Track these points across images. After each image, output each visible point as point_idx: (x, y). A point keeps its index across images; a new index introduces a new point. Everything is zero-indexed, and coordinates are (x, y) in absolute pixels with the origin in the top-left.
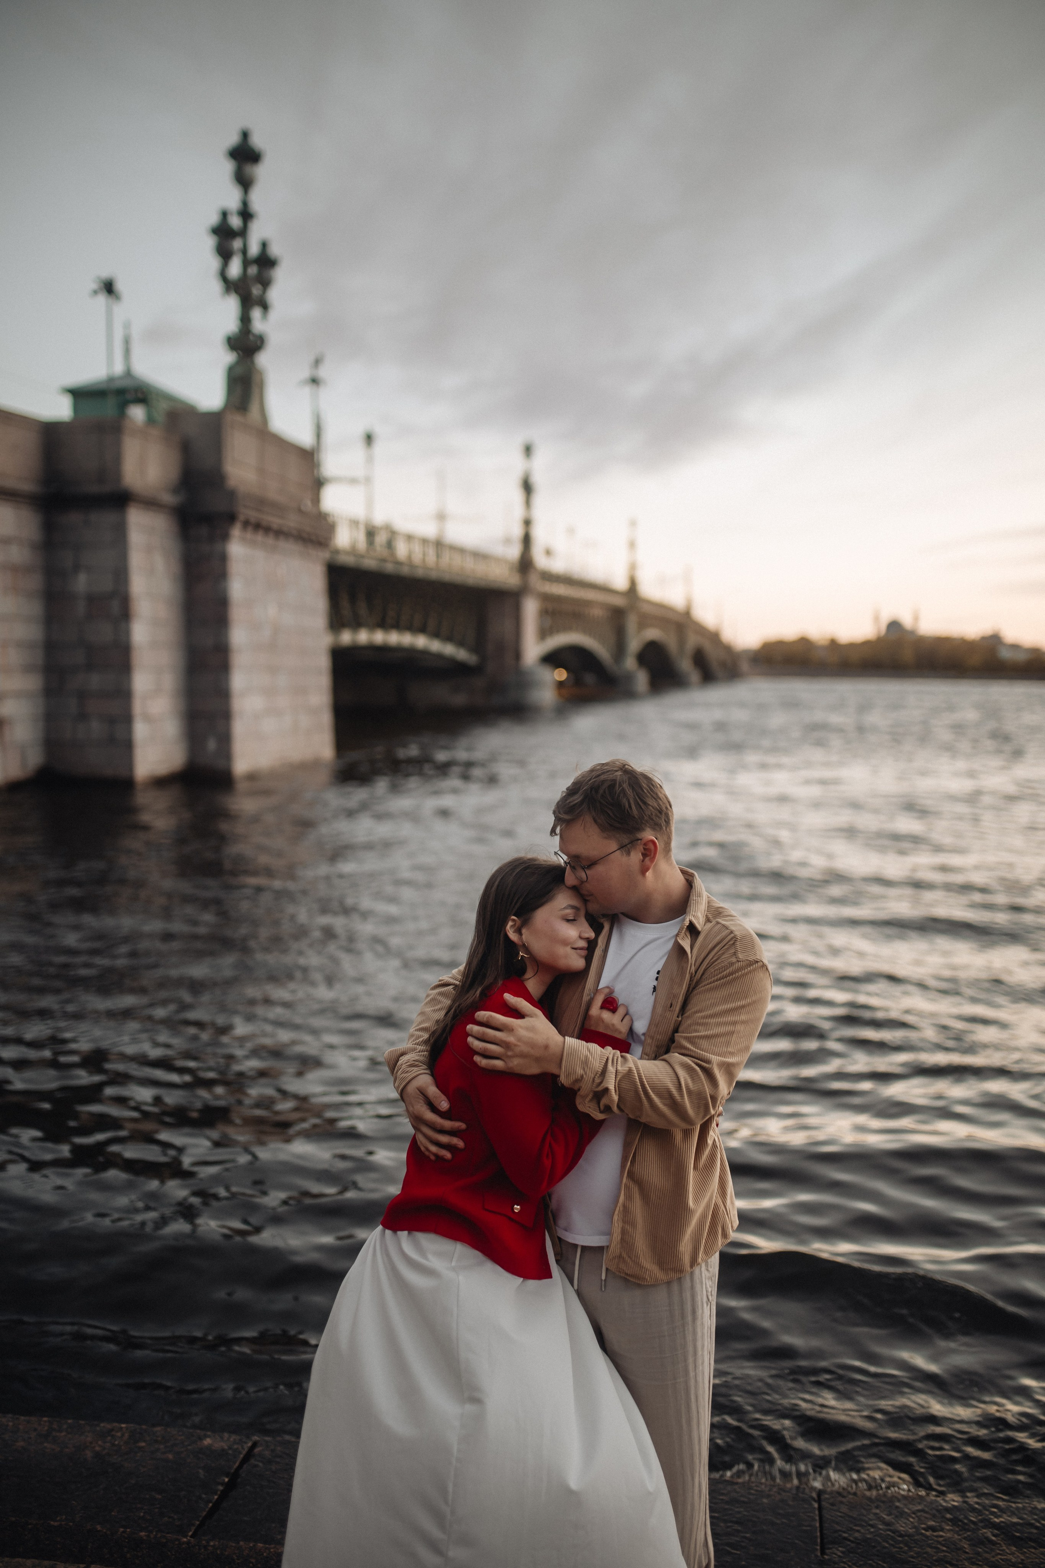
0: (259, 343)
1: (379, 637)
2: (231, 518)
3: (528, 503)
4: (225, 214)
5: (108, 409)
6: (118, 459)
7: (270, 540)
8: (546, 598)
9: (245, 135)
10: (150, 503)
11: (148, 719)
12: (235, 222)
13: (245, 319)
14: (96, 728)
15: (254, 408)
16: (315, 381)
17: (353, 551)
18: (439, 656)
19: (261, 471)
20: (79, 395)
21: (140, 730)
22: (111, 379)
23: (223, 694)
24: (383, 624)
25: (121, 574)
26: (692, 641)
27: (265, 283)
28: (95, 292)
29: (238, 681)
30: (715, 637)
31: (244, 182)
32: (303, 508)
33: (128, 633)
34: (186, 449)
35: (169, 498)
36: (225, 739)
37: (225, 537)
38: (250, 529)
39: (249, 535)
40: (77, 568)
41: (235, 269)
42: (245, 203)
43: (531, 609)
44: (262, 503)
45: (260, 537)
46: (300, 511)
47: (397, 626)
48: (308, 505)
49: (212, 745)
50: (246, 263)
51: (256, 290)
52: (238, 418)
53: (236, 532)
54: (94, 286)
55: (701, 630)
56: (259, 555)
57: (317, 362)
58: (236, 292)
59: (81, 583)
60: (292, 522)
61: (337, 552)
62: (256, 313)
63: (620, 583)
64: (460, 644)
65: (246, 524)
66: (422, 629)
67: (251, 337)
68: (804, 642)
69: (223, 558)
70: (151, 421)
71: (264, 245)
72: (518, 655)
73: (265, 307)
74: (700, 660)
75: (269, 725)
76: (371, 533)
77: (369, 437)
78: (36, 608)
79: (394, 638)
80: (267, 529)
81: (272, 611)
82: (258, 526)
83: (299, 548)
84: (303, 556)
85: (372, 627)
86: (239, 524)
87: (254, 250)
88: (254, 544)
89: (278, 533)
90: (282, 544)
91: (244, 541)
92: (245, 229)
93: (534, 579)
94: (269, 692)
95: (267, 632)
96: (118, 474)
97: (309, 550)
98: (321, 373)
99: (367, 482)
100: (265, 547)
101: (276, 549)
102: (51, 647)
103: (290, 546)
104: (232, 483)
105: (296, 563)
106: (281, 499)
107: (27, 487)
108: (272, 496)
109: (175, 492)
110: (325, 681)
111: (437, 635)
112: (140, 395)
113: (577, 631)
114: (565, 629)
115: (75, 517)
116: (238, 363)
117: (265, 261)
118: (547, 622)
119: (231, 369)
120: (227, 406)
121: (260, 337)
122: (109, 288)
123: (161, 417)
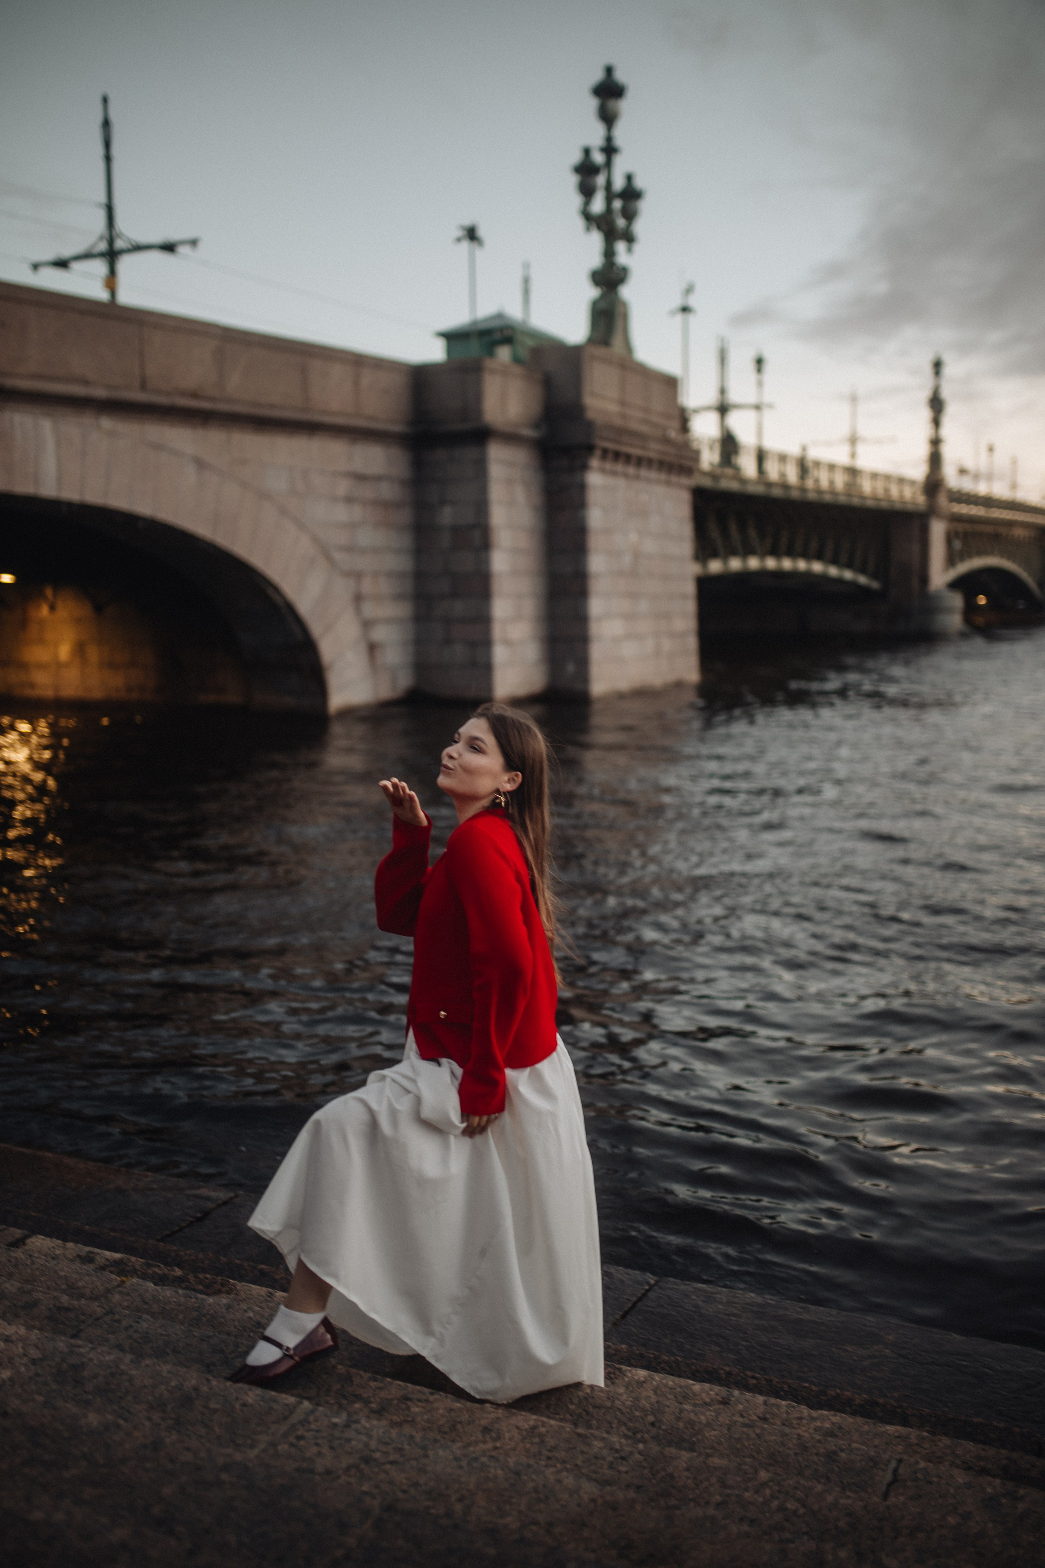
0: (623, 275)
2: (590, 449)
3: (937, 422)
4: (587, 152)
5: (474, 348)
6: (479, 397)
7: (631, 470)
8: (957, 519)
9: (610, 71)
10: (510, 438)
11: (507, 642)
13: (609, 254)
14: (459, 651)
15: (617, 342)
16: (685, 309)
18: (839, 581)
19: (623, 403)
20: (452, 337)
21: (500, 653)
23: (581, 619)
24: (775, 551)
25: (482, 506)
27: (630, 215)
28: (458, 240)
29: (596, 606)
31: (608, 118)
32: (669, 437)
33: (488, 562)
34: (548, 384)
35: (528, 432)
36: (583, 663)
37: (585, 467)
38: (609, 458)
39: (608, 466)
40: (442, 502)
42: (609, 139)
43: (938, 530)
44: (622, 432)
45: (619, 467)
46: (666, 440)
47: (791, 552)
48: (673, 434)
49: (570, 668)
50: (610, 198)
51: (621, 223)
52: (600, 351)
53: (595, 462)
54: (459, 233)
56: (621, 482)
57: (689, 290)
58: (599, 228)
59: (446, 516)
60: (654, 450)
61: (702, 476)
62: (620, 247)
64: (862, 570)
65: (605, 453)
66: (818, 556)
67: (615, 271)
69: (582, 488)
70: (516, 360)
71: (629, 178)
73: (630, 240)
75: (628, 649)
76: (761, 460)
77: (759, 362)
78: (406, 541)
79: (787, 564)
80: (627, 459)
81: (633, 537)
82: (617, 456)
83: (663, 476)
84: (668, 483)
85: (762, 556)
86: (598, 453)
87: (619, 184)
88: (614, 473)
89: (640, 462)
90: (644, 472)
91: (603, 471)
92: (608, 164)
93: (942, 500)
94: (630, 617)
95: (627, 559)
96: (478, 411)
97: (674, 479)
98: (692, 301)
99: (758, 407)
100: (626, 476)
101: (637, 478)
102: (420, 576)
103: (653, 474)
104: (590, 415)
105: (660, 490)
106: (644, 429)
107: (397, 428)
108: (634, 426)
109: (536, 426)
110: (690, 606)
111: (833, 561)
112: (506, 335)
113: (994, 554)
114: (980, 553)
115: (441, 454)
116: (602, 297)
117: (630, 195)
118: (958, 545)
119: (595, 304)
120: (590, 340)
121: (624, 270)
122: (472, 234)
123: (525, 356)
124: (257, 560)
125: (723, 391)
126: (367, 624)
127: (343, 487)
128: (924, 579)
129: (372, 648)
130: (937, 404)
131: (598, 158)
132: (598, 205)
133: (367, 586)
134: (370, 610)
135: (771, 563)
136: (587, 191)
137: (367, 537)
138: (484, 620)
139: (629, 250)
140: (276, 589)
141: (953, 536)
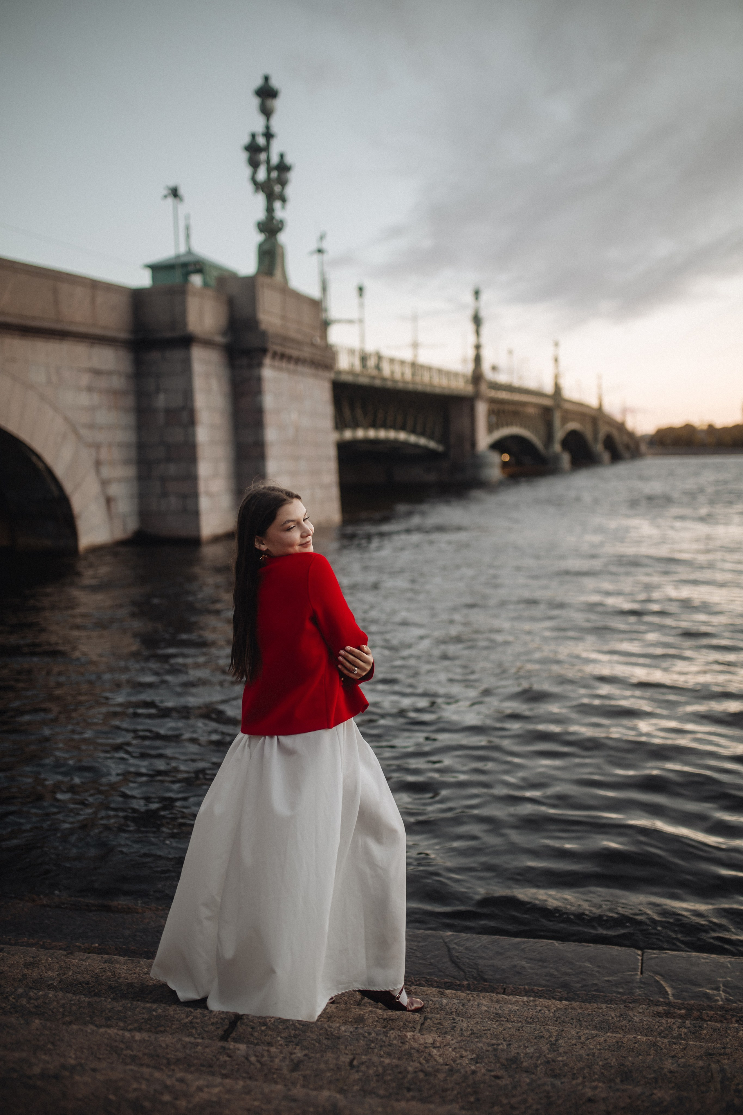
0: (279, 226)
1: (372, 434)
2: (264, 351)
3: (477, 333)
4: (254, 136)
5: (176, 278)
6: (184, 313)
7: (291, 367)
8: (492, 401)
9: (267, 79)
10: (207, 343)
11: (209, 494)
13: (269, 210)
14: (174, 502)
15: (278, 273)
16: (320, 251)
17: (351, 372)
18: (416, 446)
19: (284, 318)
20: (156, 269)
21: (204, 503)
22: (178, 257)
24: (374, 425)
25: (188, 394)
26: (603, 431)
27: (283, 183)
28: (166, 197)
29: (272, 466)
30: (621, 427)
31: (267, 112)
32: (314, 342)
33: (194, 435)
34: (231, 303)
35: (220, 339)
37: (260, 365)
38: (277, 358)
39: (276, 363)
40: (158, 391)
42: (268, 127)
43: (482, 409)
44: (284, 339)
45: (284, 364)
46: (312, 345)
47: (384, 425)
48: (318, 340)
50: (269, 170)
51: (277, 189)
52: (266, 280)
53: (267, 361)
54: (167, 192)
55: (610, 421)
56: (284, 377)
57: (322, 238)
58: (263, 191)
59: (161, 401)
60: (306, 352)
61: (339, 372)
62: (277, 205)
63: (549, 389)
64: (431, 437)
65: (274, 355)
66: (403, 428)
67: (274, 222)
68: (689, 428)
69: (259, 380)
70: (206, 285)
71: (282, 156)
72: (473, 444)
73: (283, 200)
74: (609, 443)
76: (364, 359)
77: (360, 289)
78: (130, 420)
79: (382, 434)
80: (290, 358)
81: (294, 416)
82: (282, 356)
83: (312, 371)
84: (315, 376)
85: (367, 427)
86: (269, 355)
87: (275, 160)
88: (280, 369)
89: (297, 361)
90: (299, 368)
91: (272, 367)
92: (267, 146)
93: (483, 388)
94: (294, 474)
95: (291, 432)
96: (184, 323)
97: (320, 373)
98: (324, 245)
99: (360, 322)
100: (287, 371)
101: (295, 372)
102: (141, 446)
103: (305, 369)
104: (263, 326)
105: (310, 382)
106: (299, 337)
107: (123, 335)
108: (292, 334)
109: (224, 334)
110: (333, 465)
111: (413, 431)
112: (198, 267)
113: (516, 425)
114: (508, 424)
115: (155, 355)
116: (266, 241)
117: (283, 168)
118: (494, 419)
119: (261, 246)
120: (259, 272)
121: (281, 222)
122: (175, 193)
123: (213, 282)
124: (24, 435)
126: (104, 483)
127: (85, 379)
129: (109, 501)
130: (477, 321)
131: (261, 141)
132: (262, 175)
133: (104, 454)
134: (106, 472)
136: (254, 164)
137: (103, 417)
138: (192, 478)
139: (283, 207)
140: (39, 457)
141: (491, 412)
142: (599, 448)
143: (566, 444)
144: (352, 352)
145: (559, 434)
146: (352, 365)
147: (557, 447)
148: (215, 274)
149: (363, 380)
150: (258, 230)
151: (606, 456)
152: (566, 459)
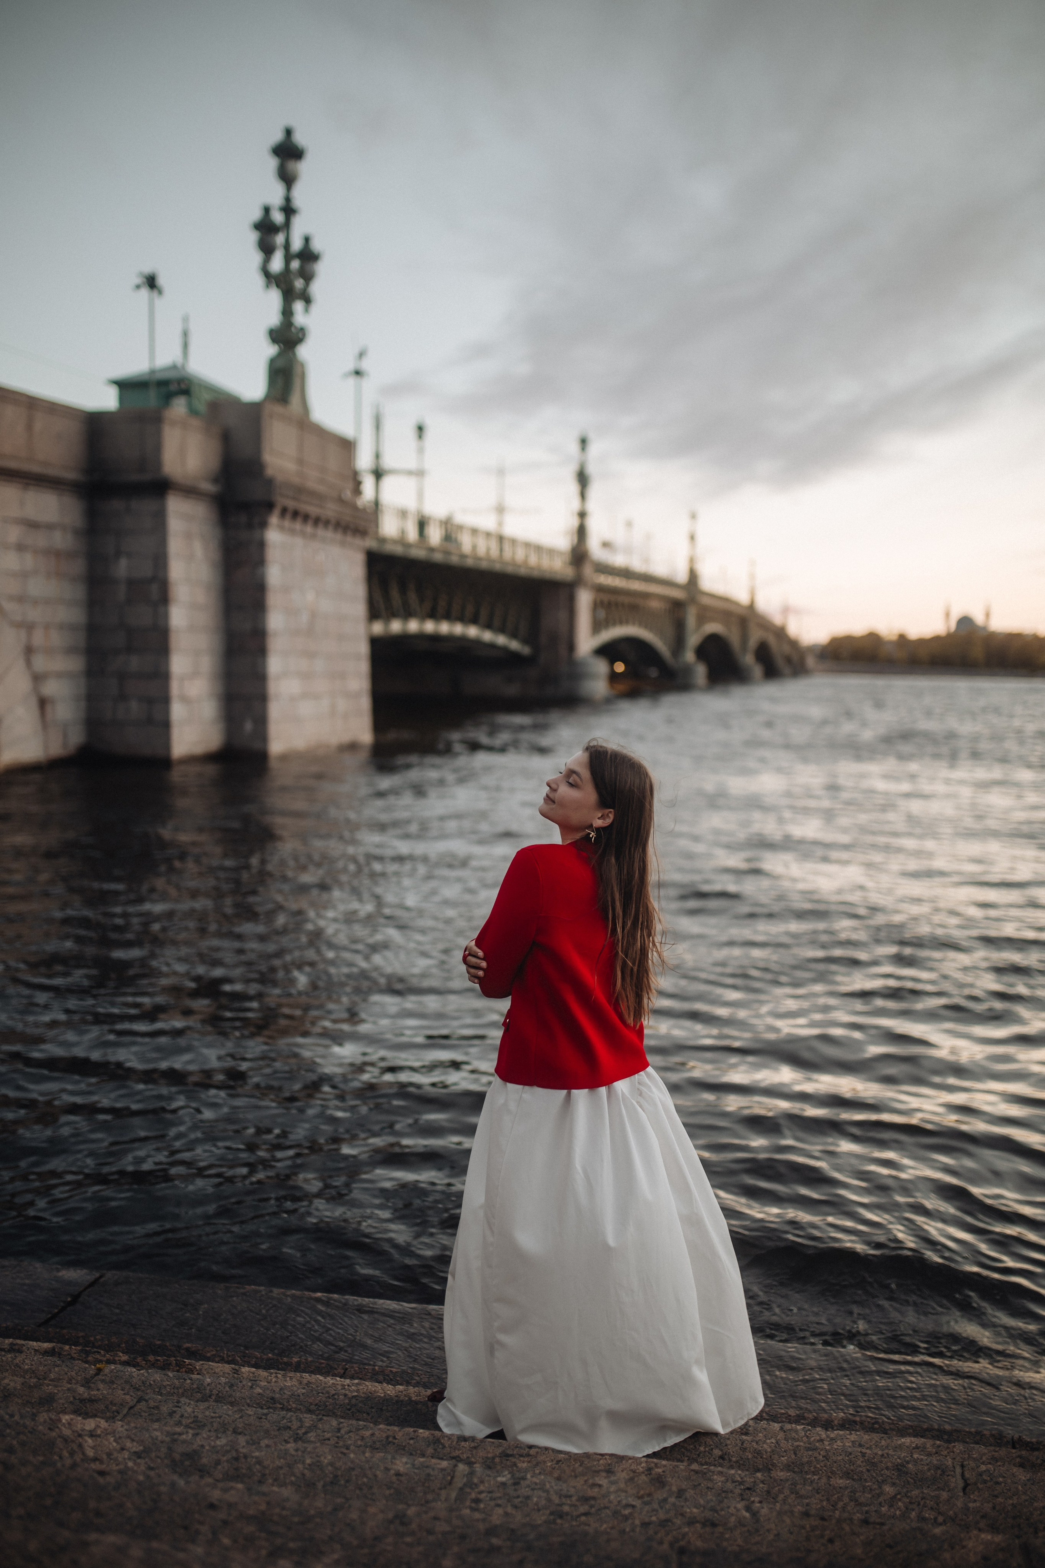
0: (300, 335)
2: (269, 506)
3: (583, 496)
4: (267, 210)
5: (151, 399)
6: (158, 448)
7: (309, 529)
8: (601, 590)
9: (289, 132)
10: (189, 491)
11: (185, 699)
12: (278, 217)
13: (287, 313)
14: (135, 708)
15: (295, 399)
16: (358, 373)
17: (402, 541)
18: (492, 646)
19: (300, 462)
20: (125, 386)
21: (177, 711)
22: (153, 372)
23: (260, 677)
24: (434, 615)
25: (160, 560)
26: (755, 636)
27: (308, 277)
28: (138, 287)
29: (275, 664)
30: (781, 633)
31: (287, 179)
32: (343, 496)
33: (166, 616)
34: (226, 438)
35: (208, 487)
36: (261, 721)
37: (264, 525)
38: (288, 516)
39: (287, 523)
40: (118, 554)
41: (277, 264)
42: (288, 199)
43: (584, 599)
44: (300, 491)
45: (298, 525)
46: (341, 500)
47: (448, 616)
48: (348, 494)
49: (248, 726)
50: (288, 257)
51: (299, 284)
52: (278, 409)
53: (274, 519)
54: (138, 281)
55: (766, 624)
56: (299, 541)
57: (361, 355)
58: (278, 286)
59: (122, 568)
60: (330, 510)
61: (383, 541)
62: (298, 306)
63: (682, 577)
64: (514, 635)
65: (284, 512)
66: (474, 620)
67: (293, 329)
68: (874, 638)
69: (261, 545)
70: (192, 413)
71: (307, 240)
73: (308, 300)
74: (764, 653)
75: (306, 708)
76: (423, 524)
77: (420, 429)
78: (79, 592)
79: (445, 628)
80: (306, 518)
81: (310, 597)
82: (295, 514)
83: (339, 536)
84: (343, 544)
85: (423, 617)
86: (277, 512)
87: (297, 244)
88: (292, 532)
89: (317, 521)
90: (321, 532)
91: (281, 528)
92: (287, 225)
93: (588, 571)
94: (306, 676)
95: (304, 618)
96: (158, 462)
97: (349, 539)
98: (365, 365)
99: (419, 473)
100: (303, 534)
101: (313, 536)
102: (93, 630)
103: (329, 534)
104: (269, 472)
105: (335, 551)
106: (321, 488)
107: (71, 475)
108: (312, 484)
109: (215, 480)
110: (363, 667)
111: (488, 626)
112: (183, 386)
113: (634, 624)
114: (621, 622)
115: (117, 504)
116: (279, 355)
117: (308, 256)
118: (602, 614)
119: (272, 361)
120: (268, 397)
121: (302, 330)
122: (151, 282)
123: (202, 408)
125: (377, 456)
126: (38, 678)
127: (14, 534)
128: (571, 646)
129: (43, 703)
130: (583, 479)
131: (275, 217)
133: (38, 638)
134: (42, 663)
135: (429, 627)
136: (267, 249)
137: (38, 587)
138: (162, 676)
139: (307, 310)
141: (596, 606)
142: (749, 659)
143: (701, 652)
144: (403, 514)
145: (693, 640)
146: (403, 532)
147: (690, 656)
148: (207, 396)
149: (419, 553)
150: (270, 340)
151: (757, 671)
152: (700, 671)
